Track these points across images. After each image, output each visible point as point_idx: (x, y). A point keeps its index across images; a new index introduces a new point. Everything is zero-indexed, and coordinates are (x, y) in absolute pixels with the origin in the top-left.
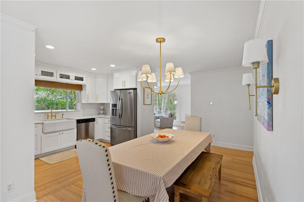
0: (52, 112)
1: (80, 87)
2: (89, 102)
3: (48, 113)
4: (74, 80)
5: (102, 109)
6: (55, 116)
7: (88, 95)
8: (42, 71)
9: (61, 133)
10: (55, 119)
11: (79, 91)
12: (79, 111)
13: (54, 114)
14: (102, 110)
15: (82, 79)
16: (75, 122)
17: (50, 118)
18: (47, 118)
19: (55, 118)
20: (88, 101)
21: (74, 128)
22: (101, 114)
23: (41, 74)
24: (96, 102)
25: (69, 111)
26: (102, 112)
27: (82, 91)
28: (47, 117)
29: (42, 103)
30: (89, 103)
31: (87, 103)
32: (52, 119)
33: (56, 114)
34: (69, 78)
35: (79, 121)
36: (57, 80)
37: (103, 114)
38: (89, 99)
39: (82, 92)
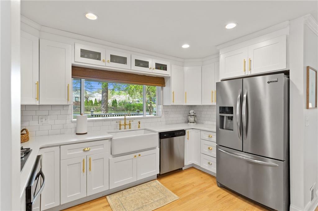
0: (125, 119)
1: (161, 81)
2: (175, 104)
3: (121, 119)
4: (154, 69)
5: (192, 114)
6: (130, 124)
7: (173, 93)
8: (111, 55)
9: (137, 154)
10: (130, 130)
11: (160, 87)
12: (161, 117)
13: (127, 122)
14: (192, 117)
15: (164, 67)
16: (157, 137)
17: (123, 127)
18: (119, 128)
19: (130, 128)
20: (173, 102)
21: (156, 147)
22: (191, 123)
23: (110, 60)
24: (185, 104)
25: (148, 118)
26: (192, 119)
27: (165, 86)
28: (119, 125)
29: (122, 105)
30: (175, 106)
31: (171, 105)
32: (125, 130)
33: (131, 123)
34: (147, 66)
35: (162, 135)
36: (131, 70)
37: (193, 123)
38: (174, 100)
39: (164, 88)
